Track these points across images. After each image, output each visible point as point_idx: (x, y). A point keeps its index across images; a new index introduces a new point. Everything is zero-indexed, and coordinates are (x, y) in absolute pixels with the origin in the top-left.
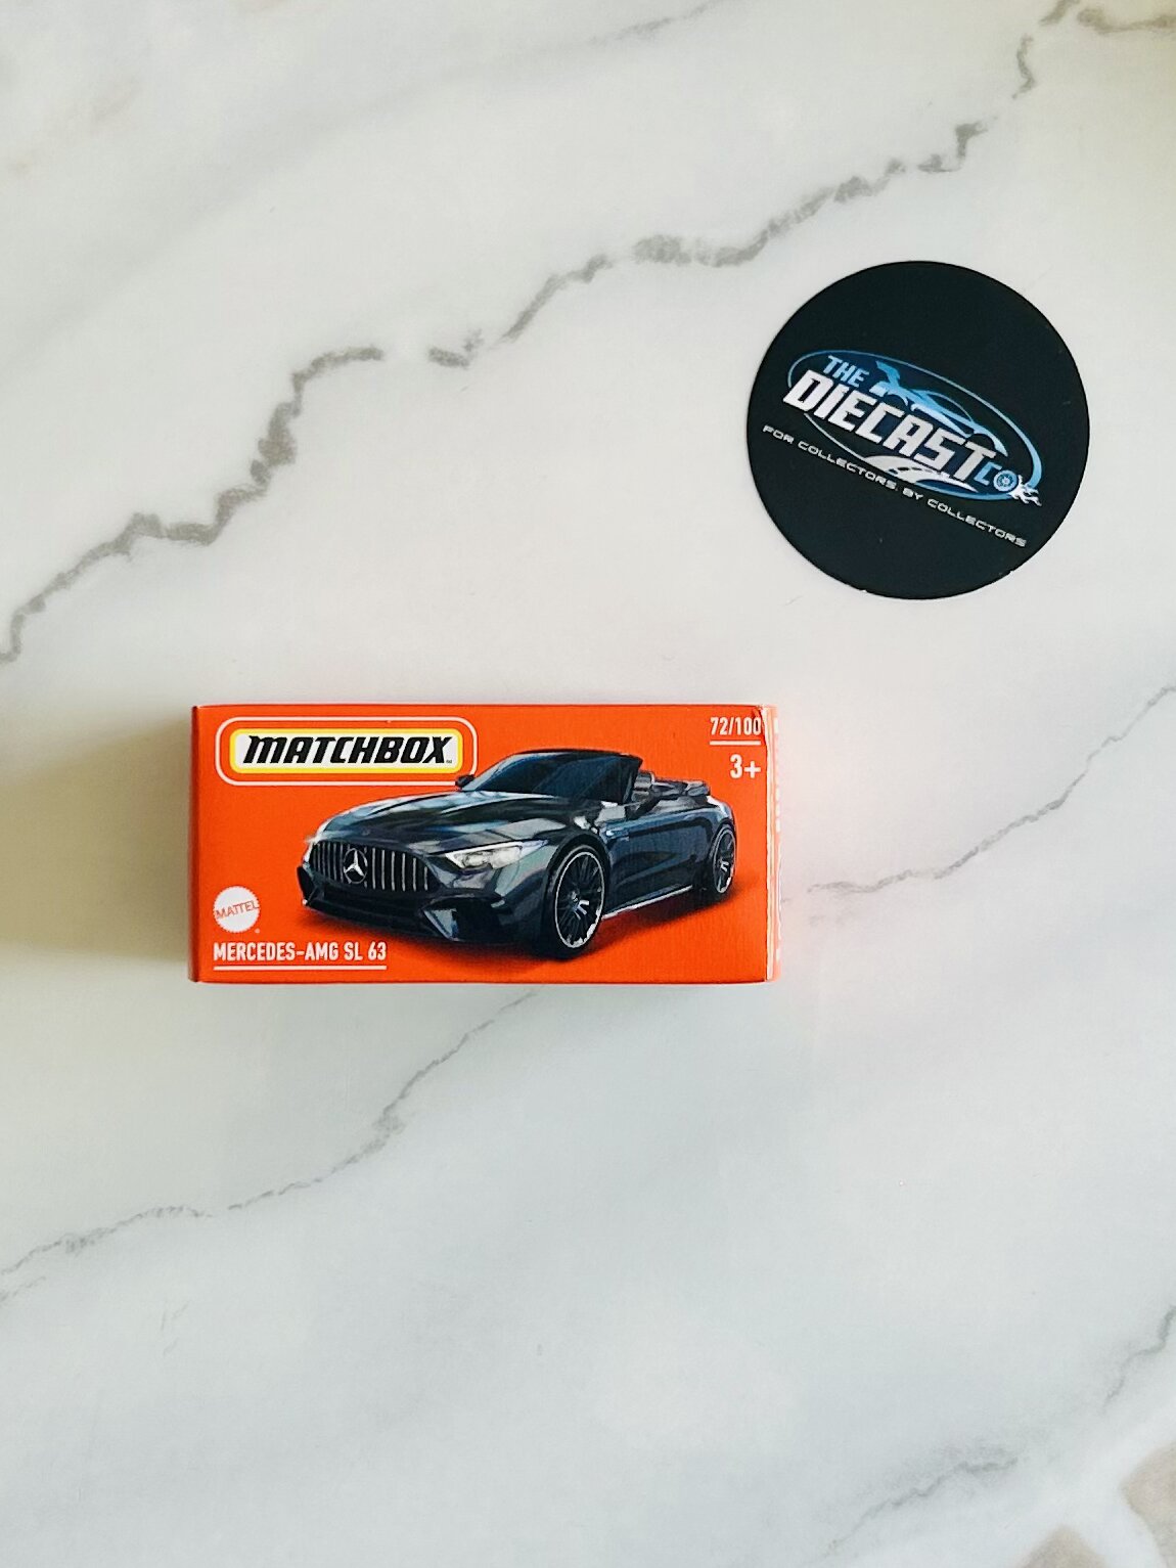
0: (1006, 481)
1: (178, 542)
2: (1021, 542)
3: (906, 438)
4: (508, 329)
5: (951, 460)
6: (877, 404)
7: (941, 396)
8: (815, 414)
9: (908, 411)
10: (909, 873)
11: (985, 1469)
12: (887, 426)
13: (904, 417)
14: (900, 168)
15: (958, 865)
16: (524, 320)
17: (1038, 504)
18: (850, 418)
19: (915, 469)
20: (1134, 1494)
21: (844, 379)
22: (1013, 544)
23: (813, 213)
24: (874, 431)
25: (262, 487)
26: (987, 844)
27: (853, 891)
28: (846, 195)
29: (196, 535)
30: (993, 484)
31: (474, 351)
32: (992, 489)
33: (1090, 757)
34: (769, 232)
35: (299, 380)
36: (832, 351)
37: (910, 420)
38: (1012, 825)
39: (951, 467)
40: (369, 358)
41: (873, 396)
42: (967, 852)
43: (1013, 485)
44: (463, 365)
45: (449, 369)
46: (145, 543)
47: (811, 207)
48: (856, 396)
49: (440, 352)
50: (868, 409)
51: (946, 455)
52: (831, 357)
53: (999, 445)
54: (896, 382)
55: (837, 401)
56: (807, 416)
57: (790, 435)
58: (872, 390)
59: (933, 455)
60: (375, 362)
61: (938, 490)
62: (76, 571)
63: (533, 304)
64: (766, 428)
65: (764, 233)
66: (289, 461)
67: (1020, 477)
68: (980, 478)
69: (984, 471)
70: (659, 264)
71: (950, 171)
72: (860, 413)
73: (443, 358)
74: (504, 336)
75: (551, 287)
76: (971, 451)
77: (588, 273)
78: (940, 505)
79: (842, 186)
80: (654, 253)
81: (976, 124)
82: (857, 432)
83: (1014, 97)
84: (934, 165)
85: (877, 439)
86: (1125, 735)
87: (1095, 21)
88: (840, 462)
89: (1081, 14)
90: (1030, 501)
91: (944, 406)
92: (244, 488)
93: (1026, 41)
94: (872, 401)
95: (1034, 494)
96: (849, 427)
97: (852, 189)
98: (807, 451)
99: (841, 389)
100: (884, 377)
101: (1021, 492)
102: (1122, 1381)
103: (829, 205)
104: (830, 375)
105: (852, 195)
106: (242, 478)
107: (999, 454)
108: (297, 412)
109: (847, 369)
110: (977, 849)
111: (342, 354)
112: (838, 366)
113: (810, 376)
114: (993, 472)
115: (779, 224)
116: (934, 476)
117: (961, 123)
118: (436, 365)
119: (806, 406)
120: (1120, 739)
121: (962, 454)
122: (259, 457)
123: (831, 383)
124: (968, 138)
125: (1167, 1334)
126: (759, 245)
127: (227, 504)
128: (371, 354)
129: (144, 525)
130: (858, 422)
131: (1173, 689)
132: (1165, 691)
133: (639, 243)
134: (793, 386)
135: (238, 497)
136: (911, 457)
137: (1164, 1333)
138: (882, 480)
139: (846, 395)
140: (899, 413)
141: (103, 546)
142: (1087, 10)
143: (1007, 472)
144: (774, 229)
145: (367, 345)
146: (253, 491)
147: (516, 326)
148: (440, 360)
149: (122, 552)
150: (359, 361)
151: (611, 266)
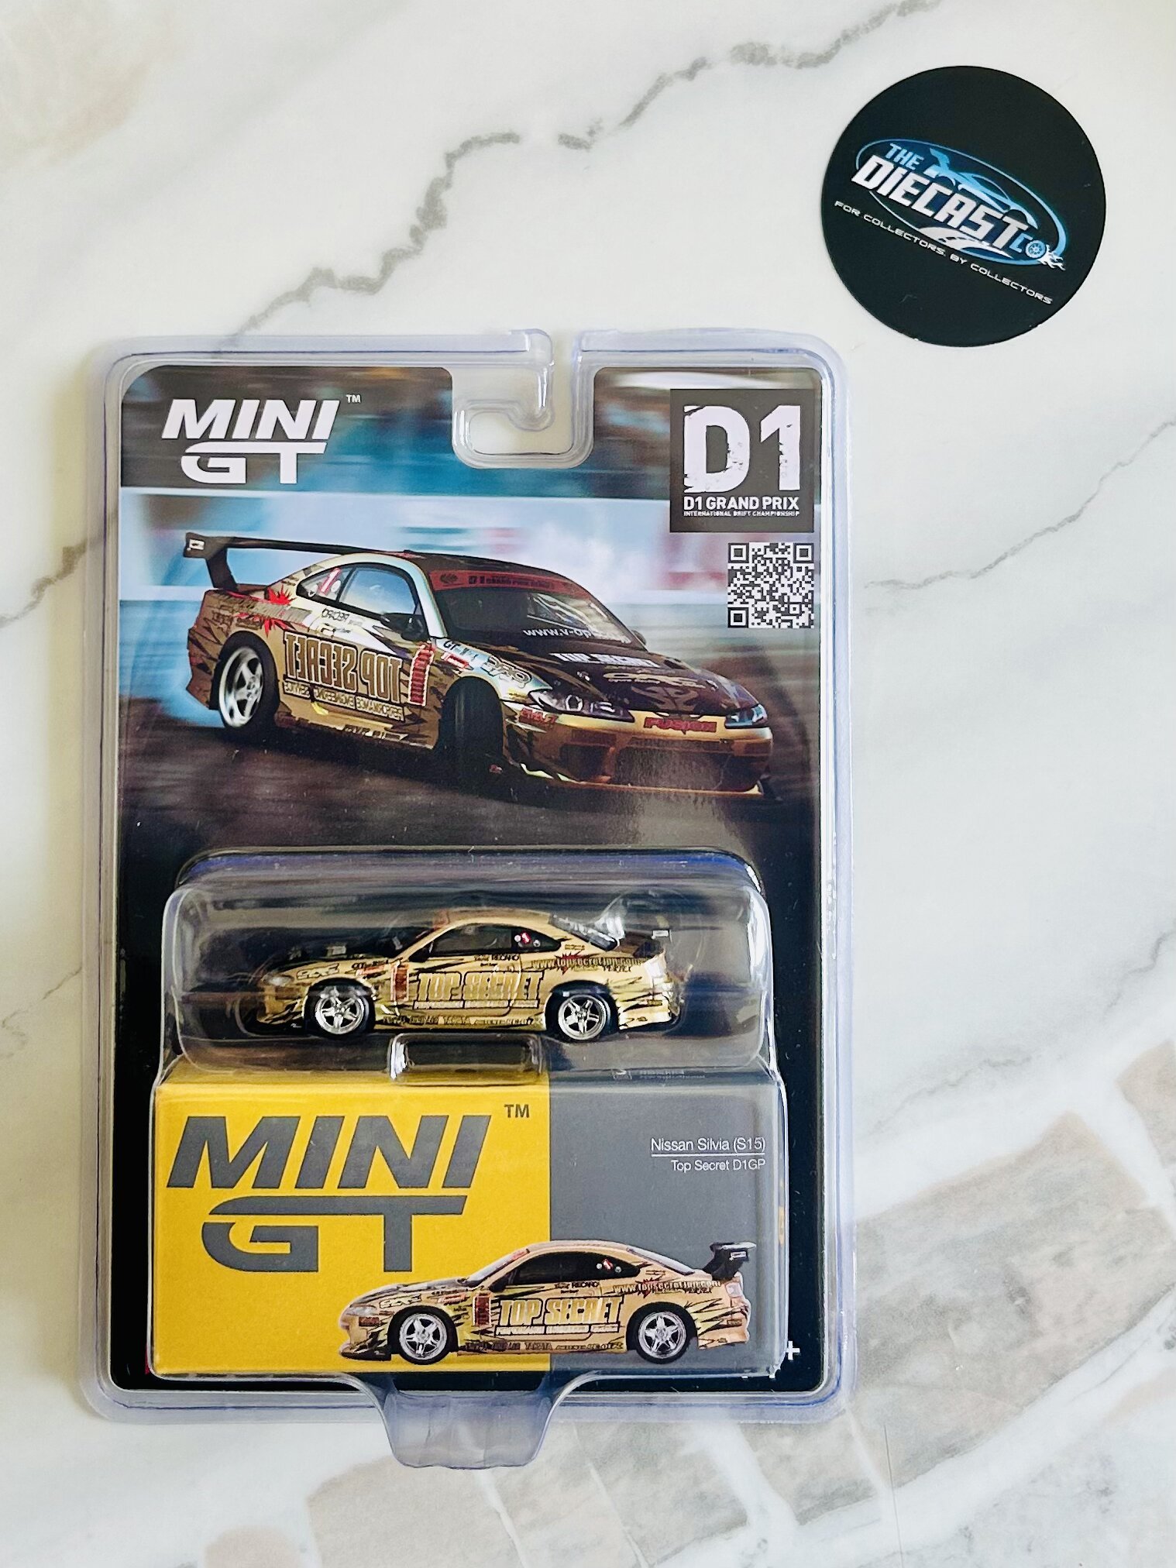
1: (349, 292)
2: (1048, 301)
3: (953, 212)
4: (624, 117)
8: (879, 191)
9: (956, 190)
10: (950, 574)
11: (1004, 1064)
12: (938, 202)
13: (952, 195)
15: (990, 567)
16: (638, 111)
18: (907, 195)
20: (1128, 1088)
21: (902, 163)
23: (880, 24)
24: (927, 207)
25: (419, 248)
26: (1014, 551)
27: (902, 588)
28: (906, 10)
29: (363, 286)
30: (1024, 252)
31: (596, 136)
33: (1102, 479)
34: (842, 41)
35: (450, 159)
37: (957, 198)
38: (1036, 535)
39: (991, 237)
40: (509, 141)
41: (927, 177)
42: (999, 556)
44: (586, 148)
45: (575, 151)
46: (322, 292)
47: (877, 20)
48: (913, 177)
49: (567, 137)
50: (923, 189)
51: (987, 227)
52: (892, 145)
58: (926, 173)
59: (976, 226)
60: (514, 144)
61: (978, 256)
62: (265, 315)
63: (645, 98)
64: (837, 203)
65: (839, 40)
66: (440, 224)
67: (1048, 246)
68: (1014, 246)
69: (1018, 241)
70: (751, 65)
72: (915, 192)
73: (570, 142)
74: (621, 124)
75: (660, 84)
76: (1008, 224)
77: (691, 73)
79: (904, 4)
80: (747, 57)
82: (913, 207)
85: (929, 213)
86: (1131, 461)
88: (898, 232)
92: (404, 248)
94: (926, 182)
95: (1059, 261)
96: (907, 203)
97: (911, 5)
99: (901, 171)
100: (935, 162)
102: (1119, 995)
103: (893, 16)
104: (891, 160)
105: (911, 10)
106: (404, 240)
107: (1031, 227)
108: (448, 185)
109: (905, 155)
111: (486, 138)
112: (898, 152)
113: (874, 160)
114: (1026, 242)
115: (850, 33)
116: (976, 244)
118: (564, 147)
119: (871, 185)
120: (1127, 464)
121: (1000, 227)
122: (417, 222)
123: (891, 166)
125: (1158, 955)
126: (834, 51)
127: (391, 260)
128: (509, 138)
129: (322, 277)
130: (914, 198)
131: (1172, 424)
132: (1165, 425)
133: (734, 49)
134: (861, 167)
135: (399, 256)
136: (958, 229)
137: (1154, 955)
138: (933, 247)
139: (905, 176)
140: (948, 192)
141: (287, 295)
143: (1037, 242)
144: (847, 37)
145: (507, 131)
146: (412, 250)
147: (630, 116)
148: (568, 143)
149: (304, 300)
150: (500, 144)
151: (710, 67)
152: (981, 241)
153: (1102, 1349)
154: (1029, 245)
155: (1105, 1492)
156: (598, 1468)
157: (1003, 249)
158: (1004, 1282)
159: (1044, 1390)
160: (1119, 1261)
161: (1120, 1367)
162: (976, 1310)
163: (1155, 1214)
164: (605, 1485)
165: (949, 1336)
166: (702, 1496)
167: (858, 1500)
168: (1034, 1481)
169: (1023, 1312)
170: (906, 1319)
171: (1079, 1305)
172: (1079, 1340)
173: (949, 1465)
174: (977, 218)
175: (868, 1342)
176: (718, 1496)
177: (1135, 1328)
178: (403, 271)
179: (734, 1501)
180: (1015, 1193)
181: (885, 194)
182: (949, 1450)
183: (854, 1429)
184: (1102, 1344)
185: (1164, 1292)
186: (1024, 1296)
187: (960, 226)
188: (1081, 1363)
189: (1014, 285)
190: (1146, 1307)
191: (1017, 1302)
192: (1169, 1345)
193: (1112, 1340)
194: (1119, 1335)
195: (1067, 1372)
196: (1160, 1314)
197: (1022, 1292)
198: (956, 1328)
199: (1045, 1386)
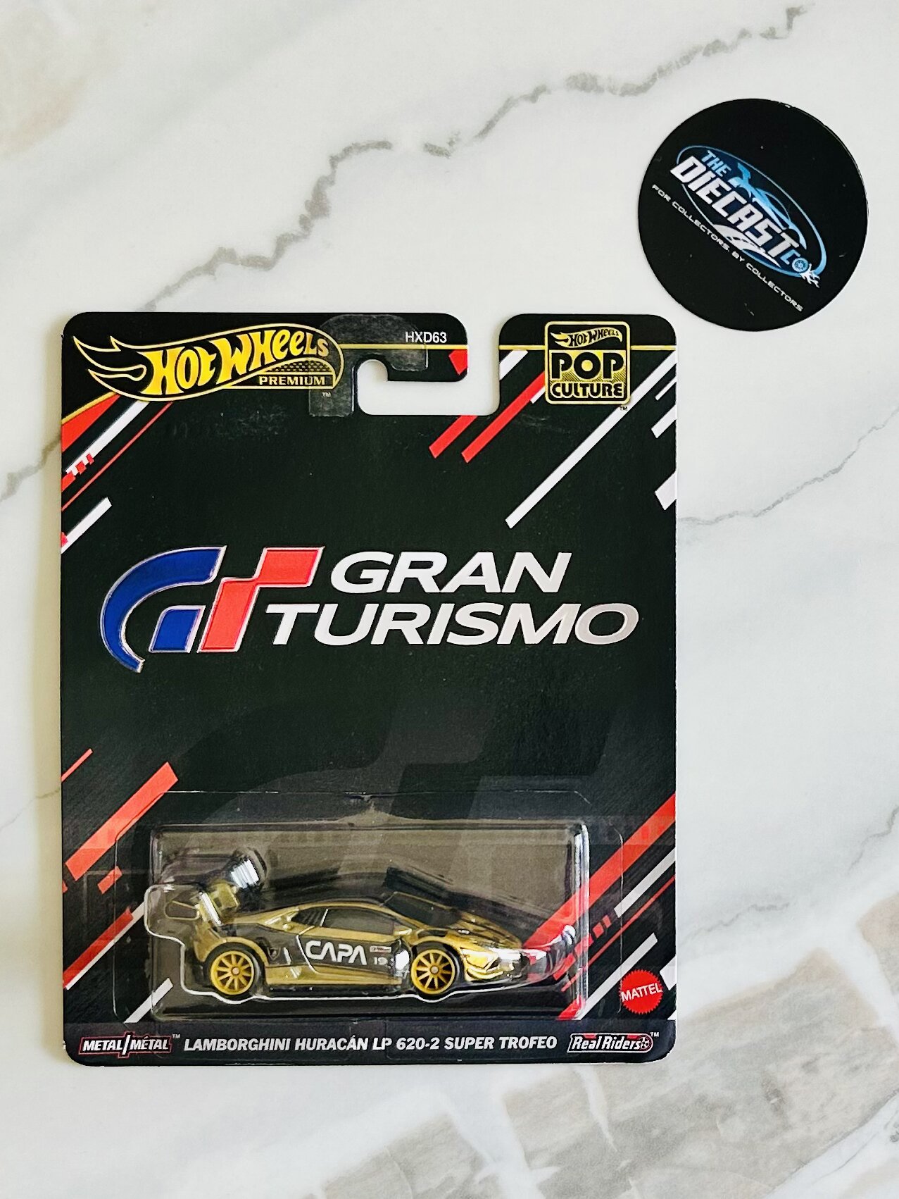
1: (247, 268)
3: (743, 218)
4: (478, 132)
9: (749, 201)
10: (736, 513)
11: (767, 909)
12: (733, 207)
13: (746, 204)
14: (748, 35)
15: (769, 509)
16: (489, 126)
20: (865, 929)
23: (689, 62)
25: (306, 233)
26: (789, 496)
27: (699, 524)
28: (711, 52)
29: (259, 263)
31: (454, 146)
33: (860, 440)
34: (658, 74)
35: (334, 161)
37: (750, 208)
38: (805, 484)
40: (383, 147)
42: (776, 499)
44: (447, 155)
45: (436, 158)
46: (225, 268)
47: (687, 59)
49: (431, 146)
60: (387, 150)
62: (178, 286)
63: (496, 115)
65: (654, 75)
66: (325, 215)
70: (583, 92)
71: (781, 38)
73: (433, 150)
74: (476, 136)
75: (509, 104)
77: (533, 97)
79: (708, 45)
80: (579, 85)
81: (801, 7)
84: (771, 34)
86: (884, 426)
92: (295, 233)
97: (714, 47)
102: (861, 855)
103: (699, 56)
105: (715, 52)
106: (296, 228)
108: (332, 183)
110: (782, 498)
111: (364, 144)
115: (664, 68)
117: (789, 7)
118: (428, 155)
120: (880, 428)
122: (305, 213)
124: (794, 16)
125: (893, 824)
126: (651, 83)
127: (282, 243)
128: (384, 145)
129: (226, 255)
133: (570, 78)
135: (289, 240)
137: (890, 823)
140: (743, 201)
141: (197, 268)
144: (661, 72)
145: (381, 139)
146: (299, 235)
147: (484, 130)
148: (431, 151)
149: (210, 274)
150: (376, 150)
151: (549, 92)
153: (841, 1139)
158: (763, 1086)
159: (792, 1173)
160: (857, 1068)
161: (854, 1156)
162: (739, 1107)
163: (885, 1032)
165: (716, 1128)
169: (777, 1110)
170: (683, 1113)
171: (822, 1105)
172: (821, 1133)
175: (650, 1131)
177: (866, 1125)
178: (292, 252)
180: (773, 1013)
184: (840, 1137)
185: (891, 1097)
186: (778, 1096)
188: (825, 1151)
190: (877, 1107)
191: (772, 1102)
192: (894, 1139)
193: (848, 1134)
194: (854, 1130)
195: (811, 1159)
196: (886, 1114)
197: (777, 1093)
198: (723, 1120)
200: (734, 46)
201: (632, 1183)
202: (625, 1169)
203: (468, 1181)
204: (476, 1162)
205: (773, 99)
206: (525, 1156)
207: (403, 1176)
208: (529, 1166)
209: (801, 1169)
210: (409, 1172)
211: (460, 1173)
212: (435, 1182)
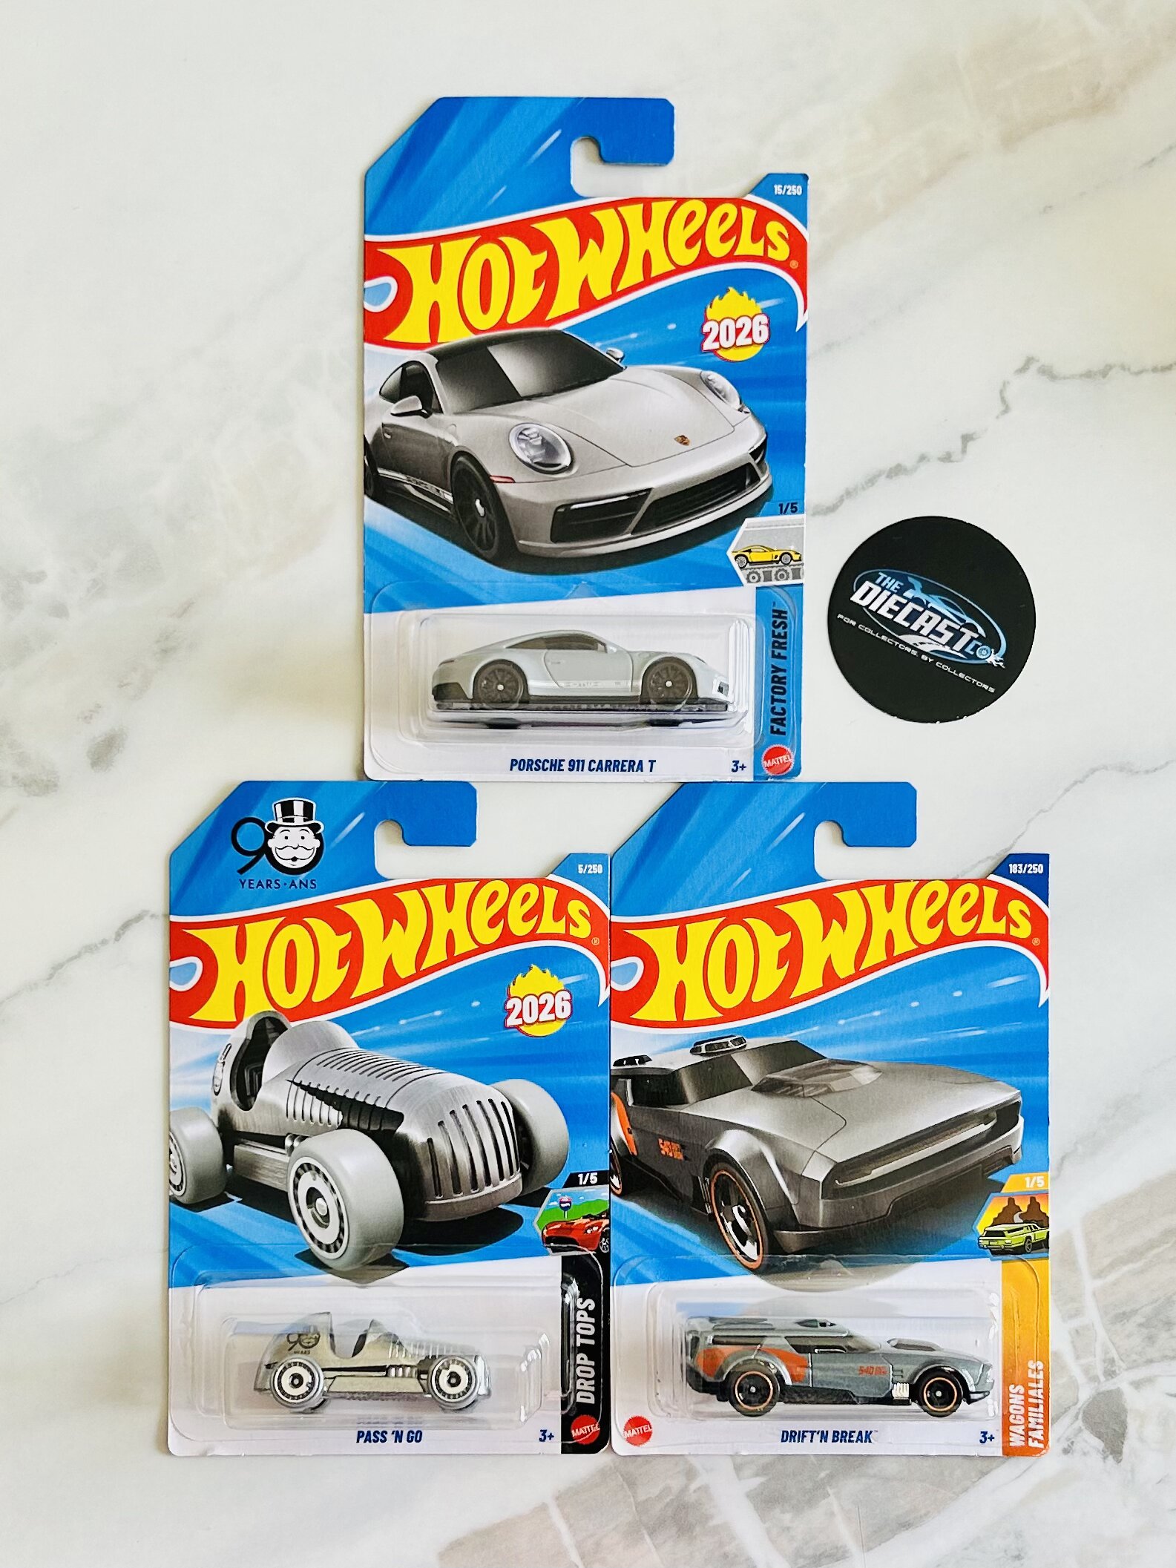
0: (984, 652)
2: (992, 690)
3: (924, 624)
5: (952, 638)
6: (907, 603)
7: (947, 600)
8: (870, 608)
9: (926, 608)
12: (913, 617)
13: (923, 611)
14: (926, 459)
17: (1003, 667)
18: (890, 611)
19: (931, 643)
21: (887, 587)
22: (987, 691)
23: (873, 484)
24: (905, 620)
28: (893, 475)
30: (975, 654)
32: (975, 657)
33: (1029, 822)
34: (845, 496)
36: (879, 570)
37: (927, 613)
39: (951, 643)
41: (905, 598)
43: (989, 654)
47: (871, 481)
48: (895, 598)
50: (902, 606)
51: (948, 635)
52: (880, 574)
53: (981, 630)
54: (920, 591)
55: (883, 601)
56: (864, 609)
57: (854, 620)
58: (905, 594)
59: (940, 635)
64: (840, 616)
65: (842, 496)
67: (993, 650)
68: (968, 650)
69: (971, 646)
71: (957, 462)
72: (896, 608)
76: (964, 634)
78: (943, 666)
79: (891, 469)
81: (974, 433)
82: (895, 620)
83: (997, 417)
84: (947, 458)
85: (906, 624)
86: (1050, 809)
87: (1048, 373)
88: (884, 638)
89: (1040, 368)
90: (999, 665)
91: (949, 606)
93: (1005, 384)
94: (904, 601)
95: (1001, 661)
96: (890, 616)
97: (896, 471)
98: (864, 631)
99: (886, 593)
100: (912, 587)
101: (994, 659)
103: (883, 480)
104: (879, 585)
105: (896, 474)
107: (980, 635)
109: (890, 581)
112: (884, 579)
113: (867, 585)
114: (977, 647)
115: (851, 491)
116: (941, 648)
117: (965, 432)
119: (864, 603)
120: (1047, 811)
121: (958, 635)
123: (880, 589)
124: (968, 441)
126: (839, 504)
130: (896, 614)
131: (1081, 782)
132: (1075, 783)
134: (857, 589)
136: (927, 636)
138: (908, 650)
139: (889, 597)
140: (921, 609)
142: (1043, 366)
143: (984, 647)
144: (848, 494)
152: (944, 645)
154: (979, 649)
155: (1018, 1557)
156: (650, 1534)
157: (960, 651)
163: (1055, 1354)
164: (655, 1547)
166: (726, 1556)
167: (838, 1560)
168: (966, 1549)
173: (905, 1535)
174: (941, 629)
176: (736, 1556)
179: (748, 1559)
181: (874, 610)
182: (906, 1525)
183: (836, 1508)
185: (1063, 1413)
187: (929, 634)
189: (967, 678)
192: (1066, 1451)
195: (991, 1470)
199: (974, 1480)
200: (915, 469)
201: (830, 1491)
202: (824, 1478)
203: (684, 1490)
204: (691, 1474)
205: (948, 517)
206: (735, 1468)
207: (626, 1486)
208: (738, 1475)
209: (983, 1479)
210: (631, 1483)
211: (676, 1484)
212: (655, 1491)
